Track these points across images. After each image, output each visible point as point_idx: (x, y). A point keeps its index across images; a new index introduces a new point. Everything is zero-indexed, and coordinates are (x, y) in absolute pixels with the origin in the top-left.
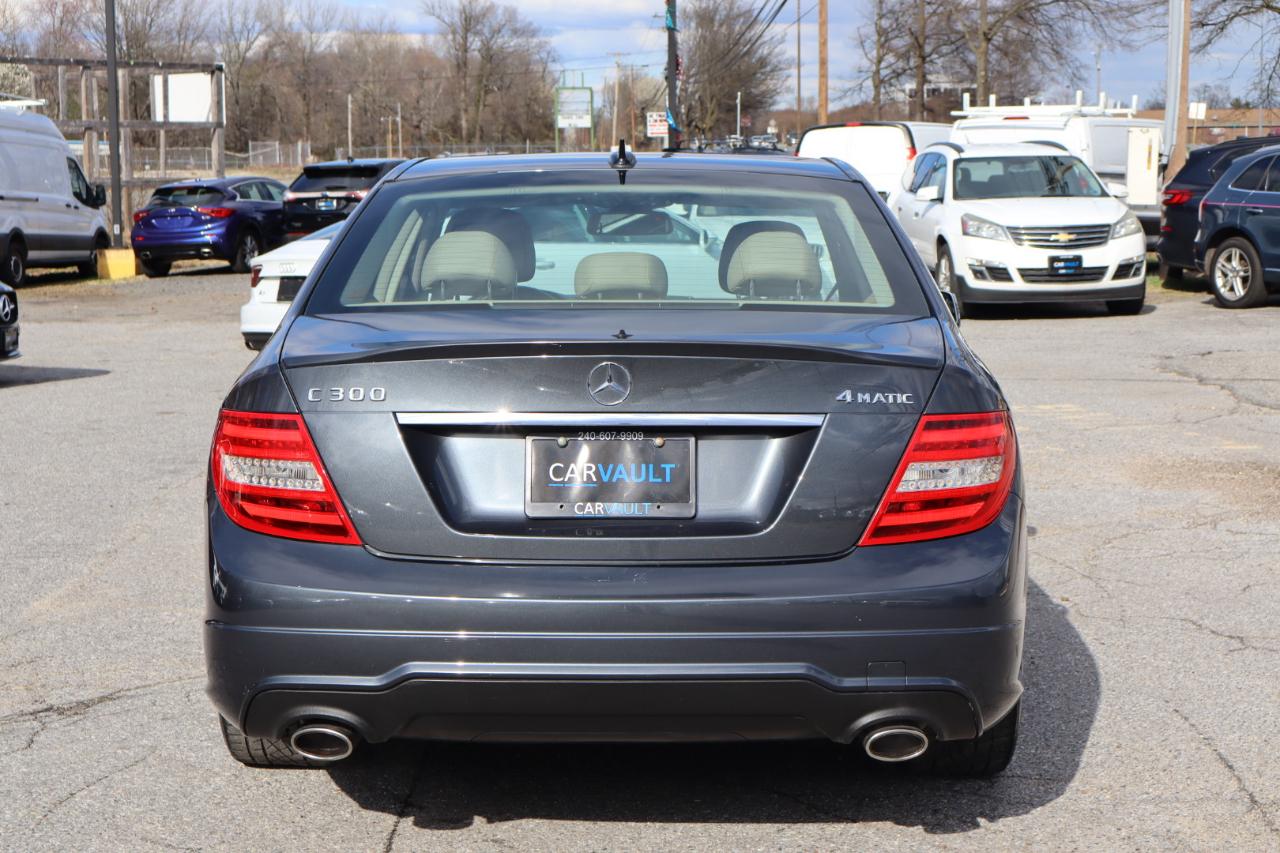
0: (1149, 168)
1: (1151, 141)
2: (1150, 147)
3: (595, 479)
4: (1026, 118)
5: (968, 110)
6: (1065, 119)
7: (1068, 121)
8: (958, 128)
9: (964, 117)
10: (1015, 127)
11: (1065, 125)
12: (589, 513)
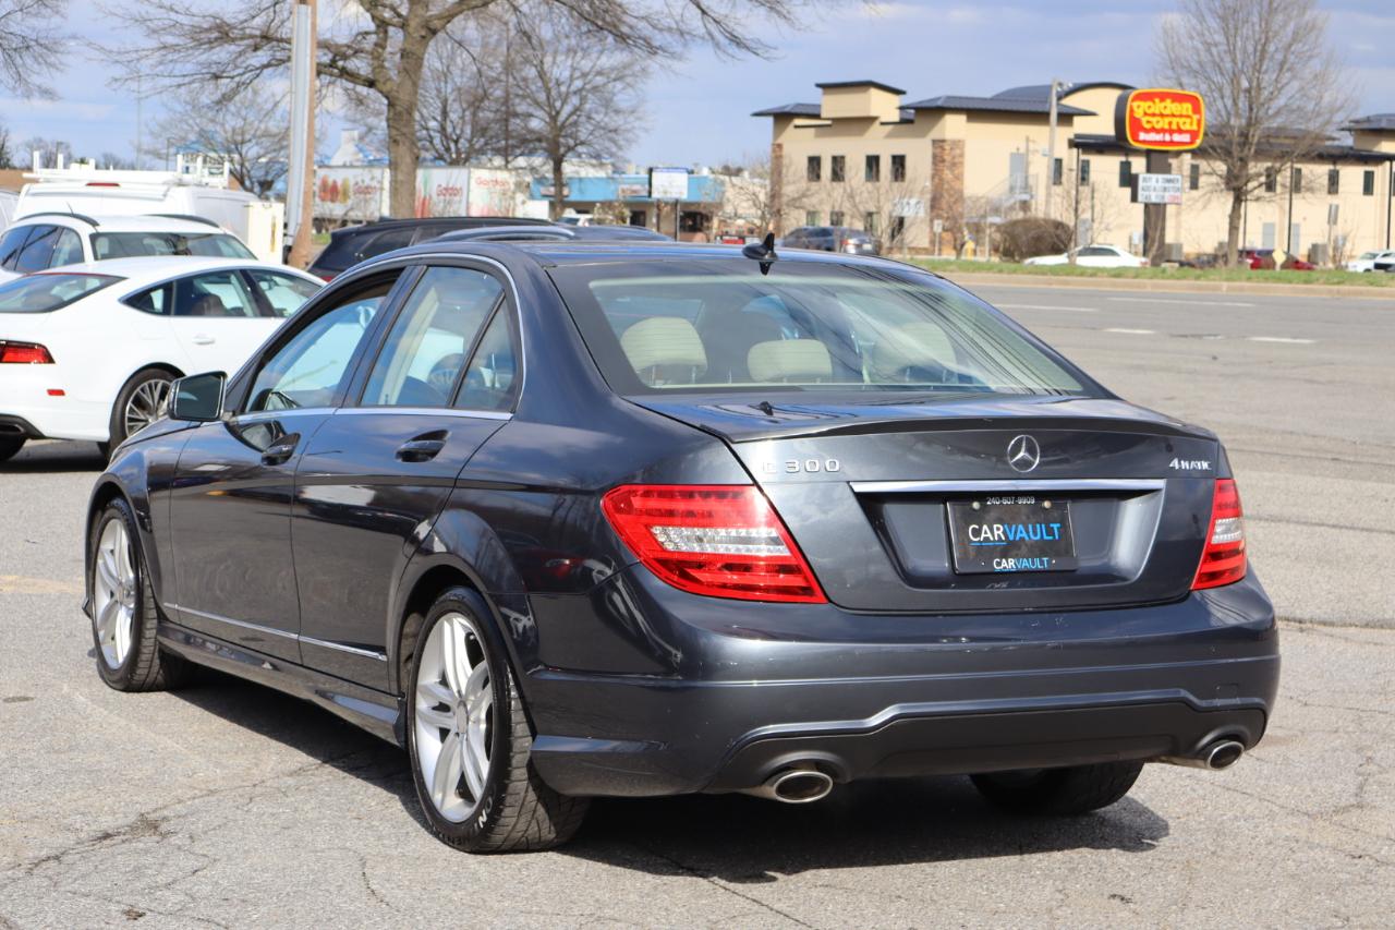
0: (273, 250)
1: (274, 218)
2: (274, 225)
3: (1003, 538)
4: (117, 185)
5: (39, 172)
6: (165, 188)
7: (168, 190)
8: (27, 194)
9: (35, 181)
10: (102, 196)
11: (165, 195)
12: (1005, 568)
